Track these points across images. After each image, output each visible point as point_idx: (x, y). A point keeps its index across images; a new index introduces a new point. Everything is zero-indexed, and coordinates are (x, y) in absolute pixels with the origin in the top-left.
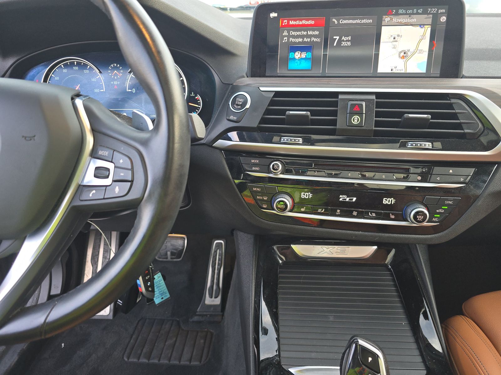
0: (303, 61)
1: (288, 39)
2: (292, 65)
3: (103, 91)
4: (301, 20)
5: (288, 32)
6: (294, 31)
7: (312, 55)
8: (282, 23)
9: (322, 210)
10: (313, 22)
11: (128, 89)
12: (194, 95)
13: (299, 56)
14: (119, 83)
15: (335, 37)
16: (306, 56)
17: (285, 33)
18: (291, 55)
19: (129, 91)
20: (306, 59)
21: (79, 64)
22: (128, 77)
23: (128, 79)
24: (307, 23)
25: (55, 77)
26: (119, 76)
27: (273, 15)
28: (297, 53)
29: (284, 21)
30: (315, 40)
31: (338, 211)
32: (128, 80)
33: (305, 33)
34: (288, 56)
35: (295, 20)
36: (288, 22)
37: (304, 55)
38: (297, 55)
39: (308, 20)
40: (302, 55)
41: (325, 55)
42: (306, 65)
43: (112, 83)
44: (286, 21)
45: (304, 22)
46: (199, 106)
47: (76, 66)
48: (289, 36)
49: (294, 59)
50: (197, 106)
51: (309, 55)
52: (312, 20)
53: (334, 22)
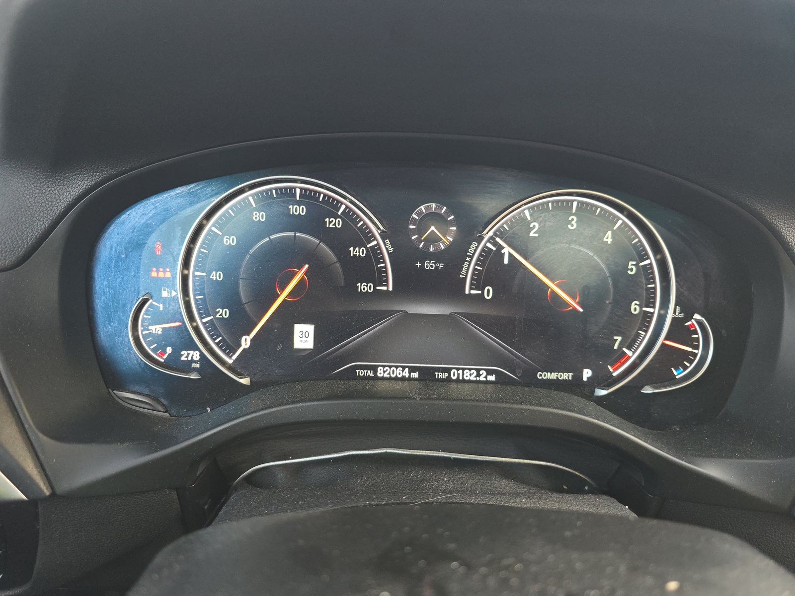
3: (385, 288)
11: (471, 289)
12: (682, 315)
14: (440, 265)
19: (473, 292)
21: (310, 197)
22: (471, 250)
23: (474, 254)
25: (222, 237)
26: (444, 243)
32: (472, 257)
43: (419, 265)
46: (696, 351)
47: (299, 203)
50: (689, 349)
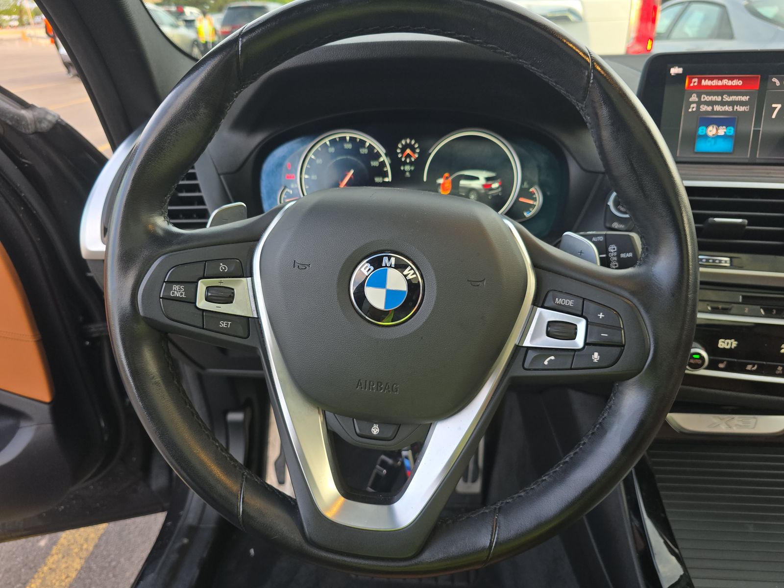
0: (720, 141)
1: (698, 108)
2: (702, 146)
4: (721, 79)
5: (699, 97)
6: (708, 94)
7: (736, 131)
8: (690, 82)
9: (754, 366)
10: (740, 83)
12: (528, 187)
13: (714, 131)
15: (774, 106)
16: (725, 132)
17: (694, 98)
18: (701, 131)
20: (725, 136)
24: (730, 83)
27: (675, 71)
28: (710, 128)
29: (694, 80)
30: (741, 109)
31: (780, 368)
33: (719, 99)
34: (696, 131)
35: (712, 79)
36: (700, 82)
37: (722, 131)
38: (712, 131)
39: (732, 79)
40: (719, 131)
41: (756, 133)
42: (725, 146)
44: (696, 80)
45: (726, 82)
46: (535, 203)
48: (699, 103)
49: (706, 136)
50: (532, 203)
51: (731, 131)
52: (739, 79)
53: (775, 83)
